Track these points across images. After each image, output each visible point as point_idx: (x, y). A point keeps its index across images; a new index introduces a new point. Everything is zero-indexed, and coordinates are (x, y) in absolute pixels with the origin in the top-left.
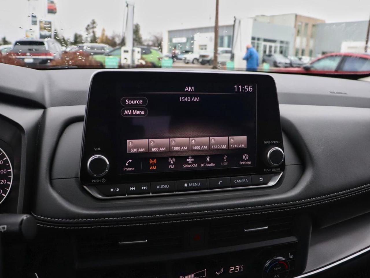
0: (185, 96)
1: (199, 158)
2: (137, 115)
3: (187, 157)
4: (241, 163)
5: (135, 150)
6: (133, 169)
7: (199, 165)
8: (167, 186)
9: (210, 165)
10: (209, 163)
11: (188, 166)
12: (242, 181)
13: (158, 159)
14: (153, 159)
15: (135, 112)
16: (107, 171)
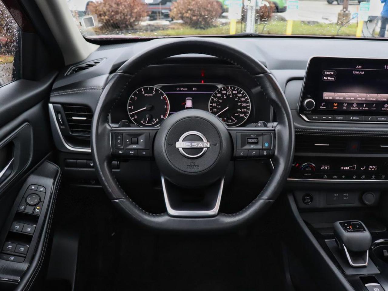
0: (356, 71)
1: (360, 104)
2: (330, 80)
3: (354, 104)
4: (383, 109)
5: (327, 98)
6: (325, 108)
7: (359, 108)
8: (341, 118)
9: (365, 109)
10: (365, 107)
11: (353, 108)
12: (382, 119)
13: (338, 103)
14: (336, 103)
15: (330, 78)
16: (314, 107)
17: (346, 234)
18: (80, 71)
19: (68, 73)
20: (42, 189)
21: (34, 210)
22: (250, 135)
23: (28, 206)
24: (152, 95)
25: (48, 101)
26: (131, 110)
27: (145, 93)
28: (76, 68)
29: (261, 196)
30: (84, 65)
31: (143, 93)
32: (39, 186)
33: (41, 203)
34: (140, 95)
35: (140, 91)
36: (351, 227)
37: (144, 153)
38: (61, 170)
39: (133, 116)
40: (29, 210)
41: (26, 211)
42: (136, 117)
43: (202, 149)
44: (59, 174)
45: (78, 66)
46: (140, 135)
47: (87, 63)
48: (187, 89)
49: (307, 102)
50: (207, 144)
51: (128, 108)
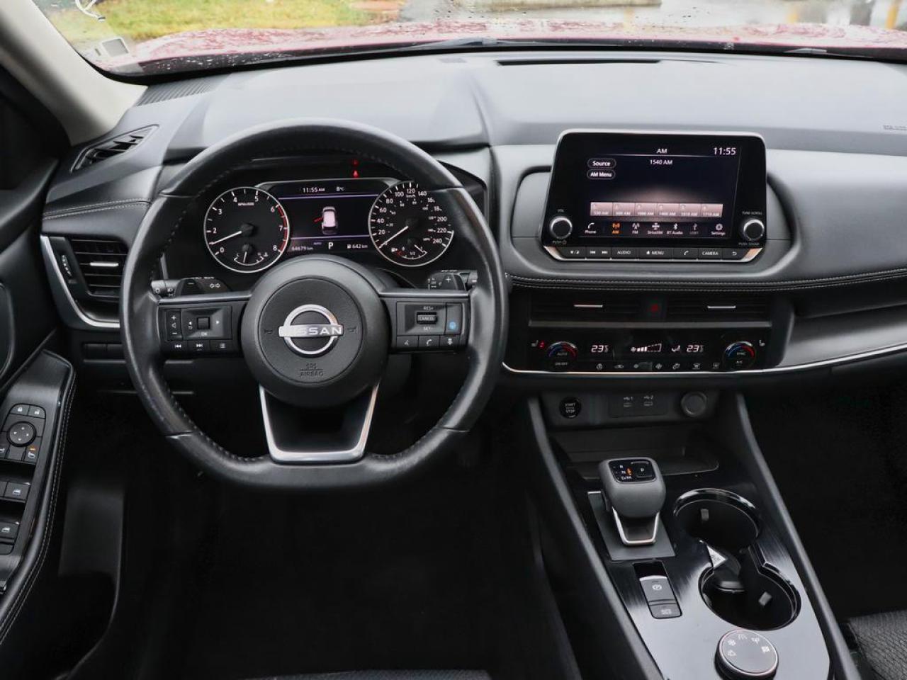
0: (657, 158)
1: (666, 225)
2: (603, 177)
3: (653, 223)
4: (713, 233)
5: (598, 213)
6: (595, 232)
7: (665, 232)
8: (628, 253)
9: (678, 233)
10: (676, 231)
11: (653, 233)
12: (711, 253)
13: (621, 223)
14: (616, 223)
15: (602, 175)
16: (570, 233)
17: (618, 487)
18: (102, 160)
19: (77, 164)
20: (37, 413)
21: (25, 453)
22: (422, 307)
23: (12, 447)
24: (252, 204)
25: (37, 231)
26: (212, 237)
27: (239, 201)
28: (93, 153)
29: (446, 421)
30: (111, 144)
31: (235, 200)
32: (32, 407)
33: (38, 440)
34: (227, 204)
35: (229, 197)
36: (629, 471)
37: (223, 346)
38: (75, 369)
39: (215, 248)
40: (15, 455)
41: (10, 457)
42: (222, 250)
43: (328, 338)
44: (71, 375)
45: (99, 147)
46: (213, 311)
47: (114, 140)
48: (323, 190)
49: (556, 224)
50: (338, 330)
51: (206, 232)
